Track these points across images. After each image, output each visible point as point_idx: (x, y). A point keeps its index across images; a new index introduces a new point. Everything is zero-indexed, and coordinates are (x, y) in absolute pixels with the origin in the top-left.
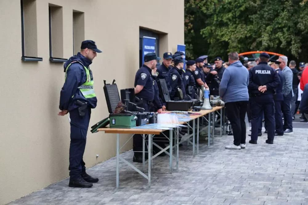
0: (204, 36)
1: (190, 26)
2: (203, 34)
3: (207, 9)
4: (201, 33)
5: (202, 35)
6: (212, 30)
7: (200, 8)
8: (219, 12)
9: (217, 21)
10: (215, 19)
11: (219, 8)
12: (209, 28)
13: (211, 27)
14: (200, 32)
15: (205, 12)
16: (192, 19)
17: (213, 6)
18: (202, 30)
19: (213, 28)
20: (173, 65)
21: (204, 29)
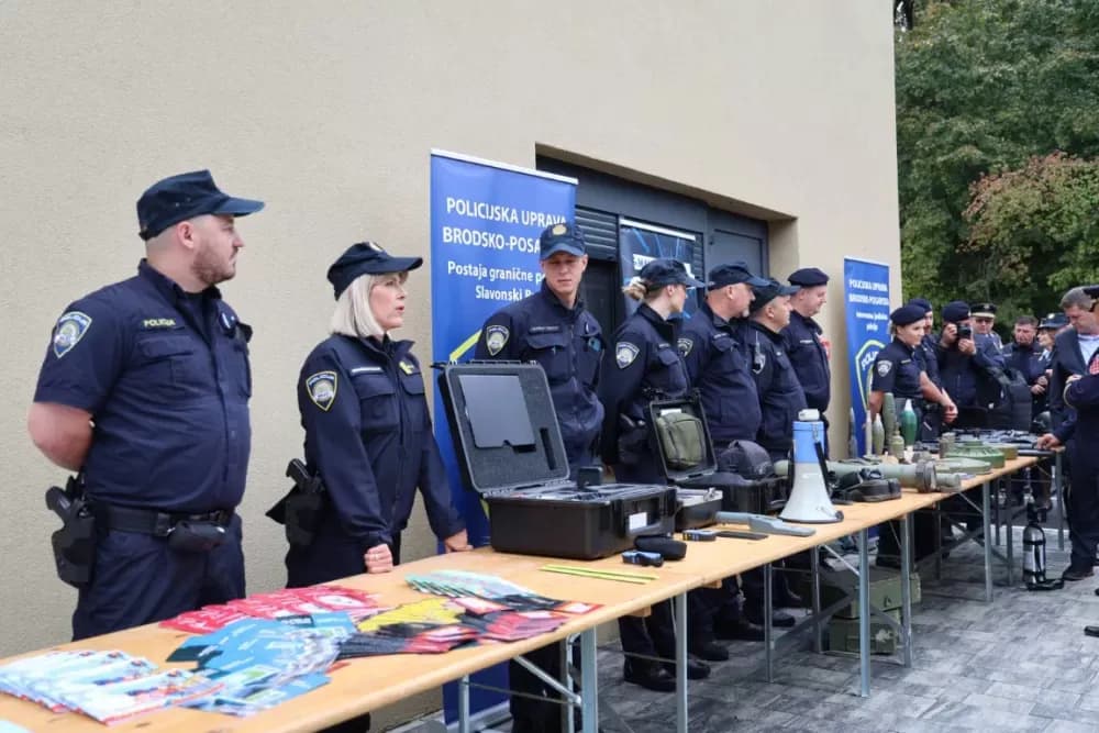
0: (1056, 289)
1: (1022, 269)
2: (1055, 283)
3: (1060, 230)
4: (1050, 283)
5: (1052, 287)
6: (1074, 276)
7: (1044, 229)
8: (1090, 235)
9: (1086, 255)
10: (1082, 251)
11: (1088, 227)
12: (1067, 270)
13: (1074, 268)
14: (1048, 280)
15: (1057, 237)
16: (1027, 255)
17: (1075, 224)
18: (1051, 277)
19: (1078, 270)
20: (641, 290)
21: (1055, 275)
